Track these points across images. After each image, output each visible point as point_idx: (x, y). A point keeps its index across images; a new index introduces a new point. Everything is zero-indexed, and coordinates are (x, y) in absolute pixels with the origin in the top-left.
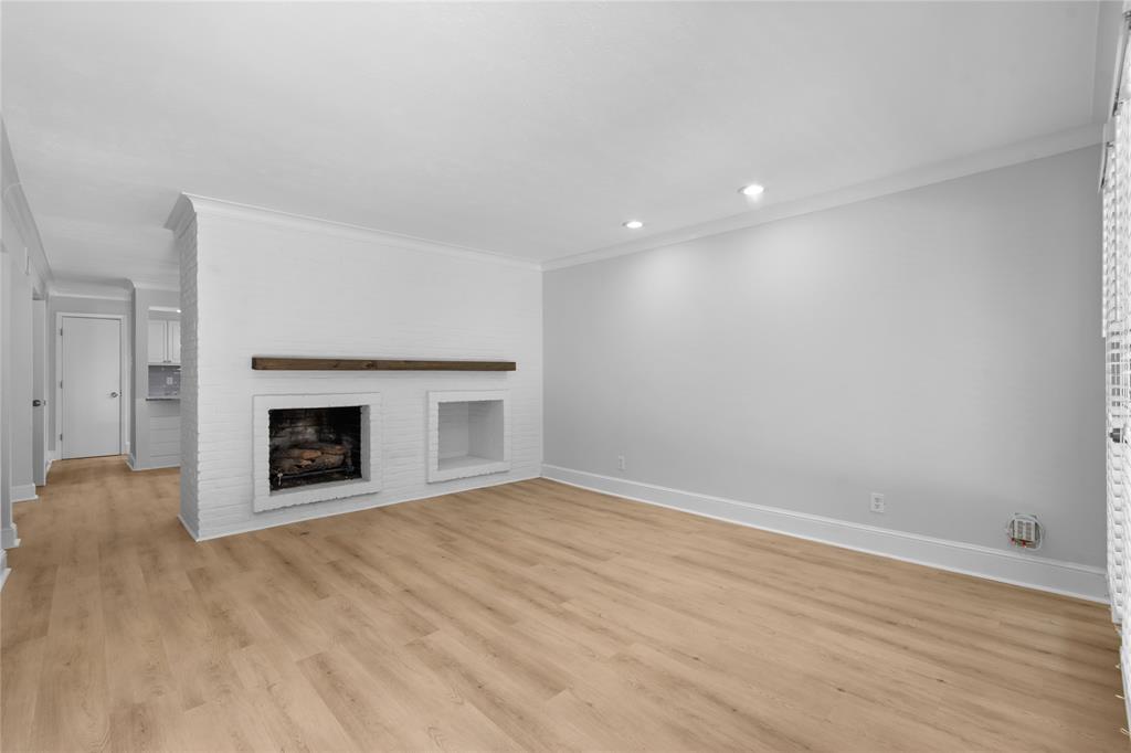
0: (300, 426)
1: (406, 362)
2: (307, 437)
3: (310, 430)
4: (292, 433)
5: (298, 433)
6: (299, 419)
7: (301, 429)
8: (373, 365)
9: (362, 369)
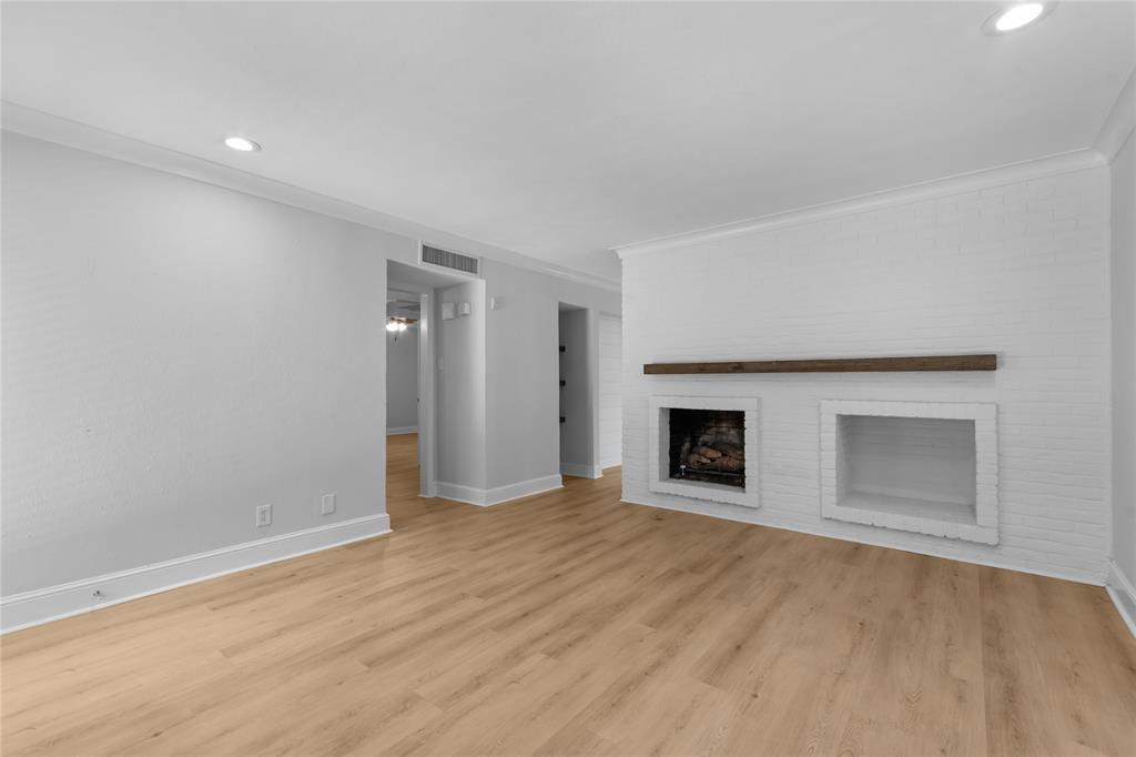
0: (724, 427)
1: (777, 362)
2: (730, 438)
3: (732, 432)
4: (717, 433)
5: (722, 433)
6: (722, 420)
7: (724, 429)
8: (738, 368)
9: (728, 372)
